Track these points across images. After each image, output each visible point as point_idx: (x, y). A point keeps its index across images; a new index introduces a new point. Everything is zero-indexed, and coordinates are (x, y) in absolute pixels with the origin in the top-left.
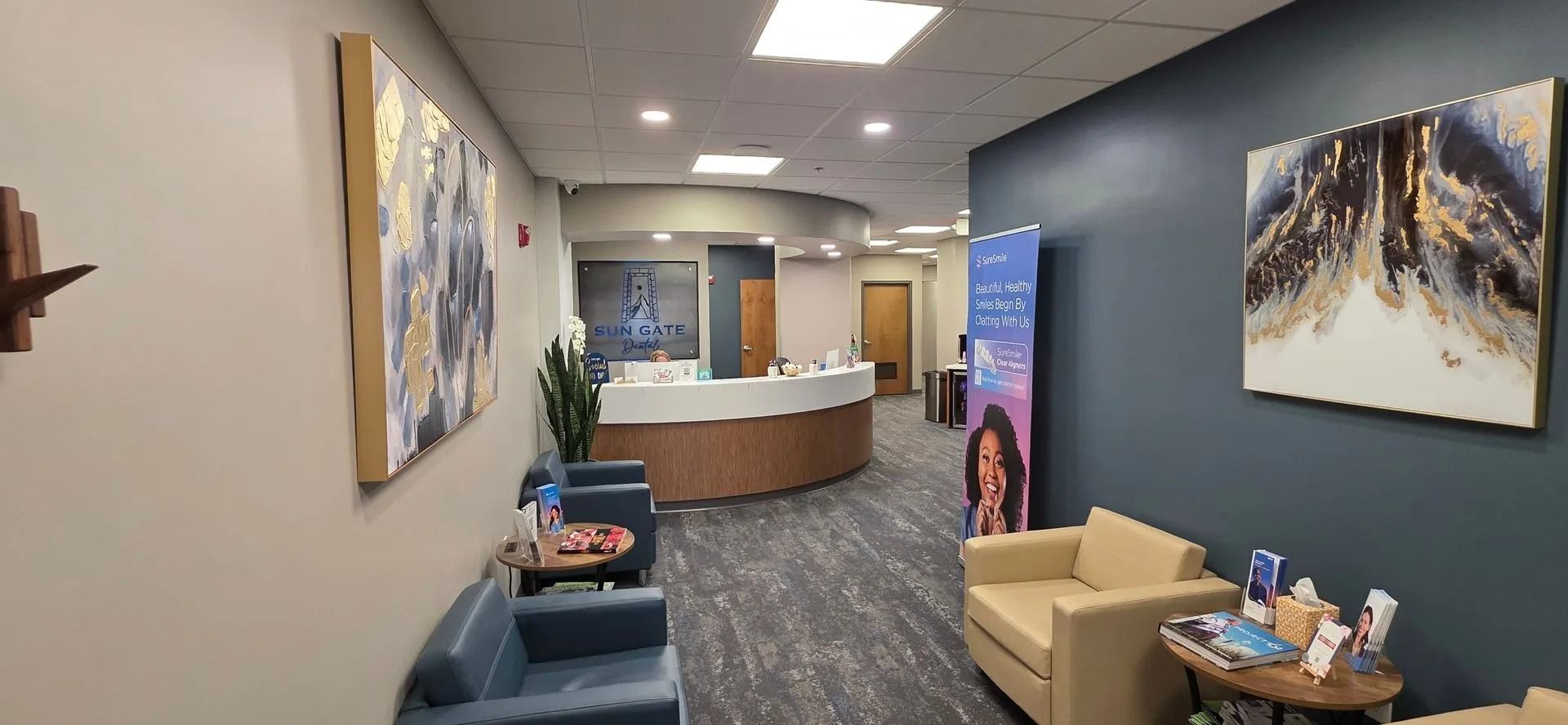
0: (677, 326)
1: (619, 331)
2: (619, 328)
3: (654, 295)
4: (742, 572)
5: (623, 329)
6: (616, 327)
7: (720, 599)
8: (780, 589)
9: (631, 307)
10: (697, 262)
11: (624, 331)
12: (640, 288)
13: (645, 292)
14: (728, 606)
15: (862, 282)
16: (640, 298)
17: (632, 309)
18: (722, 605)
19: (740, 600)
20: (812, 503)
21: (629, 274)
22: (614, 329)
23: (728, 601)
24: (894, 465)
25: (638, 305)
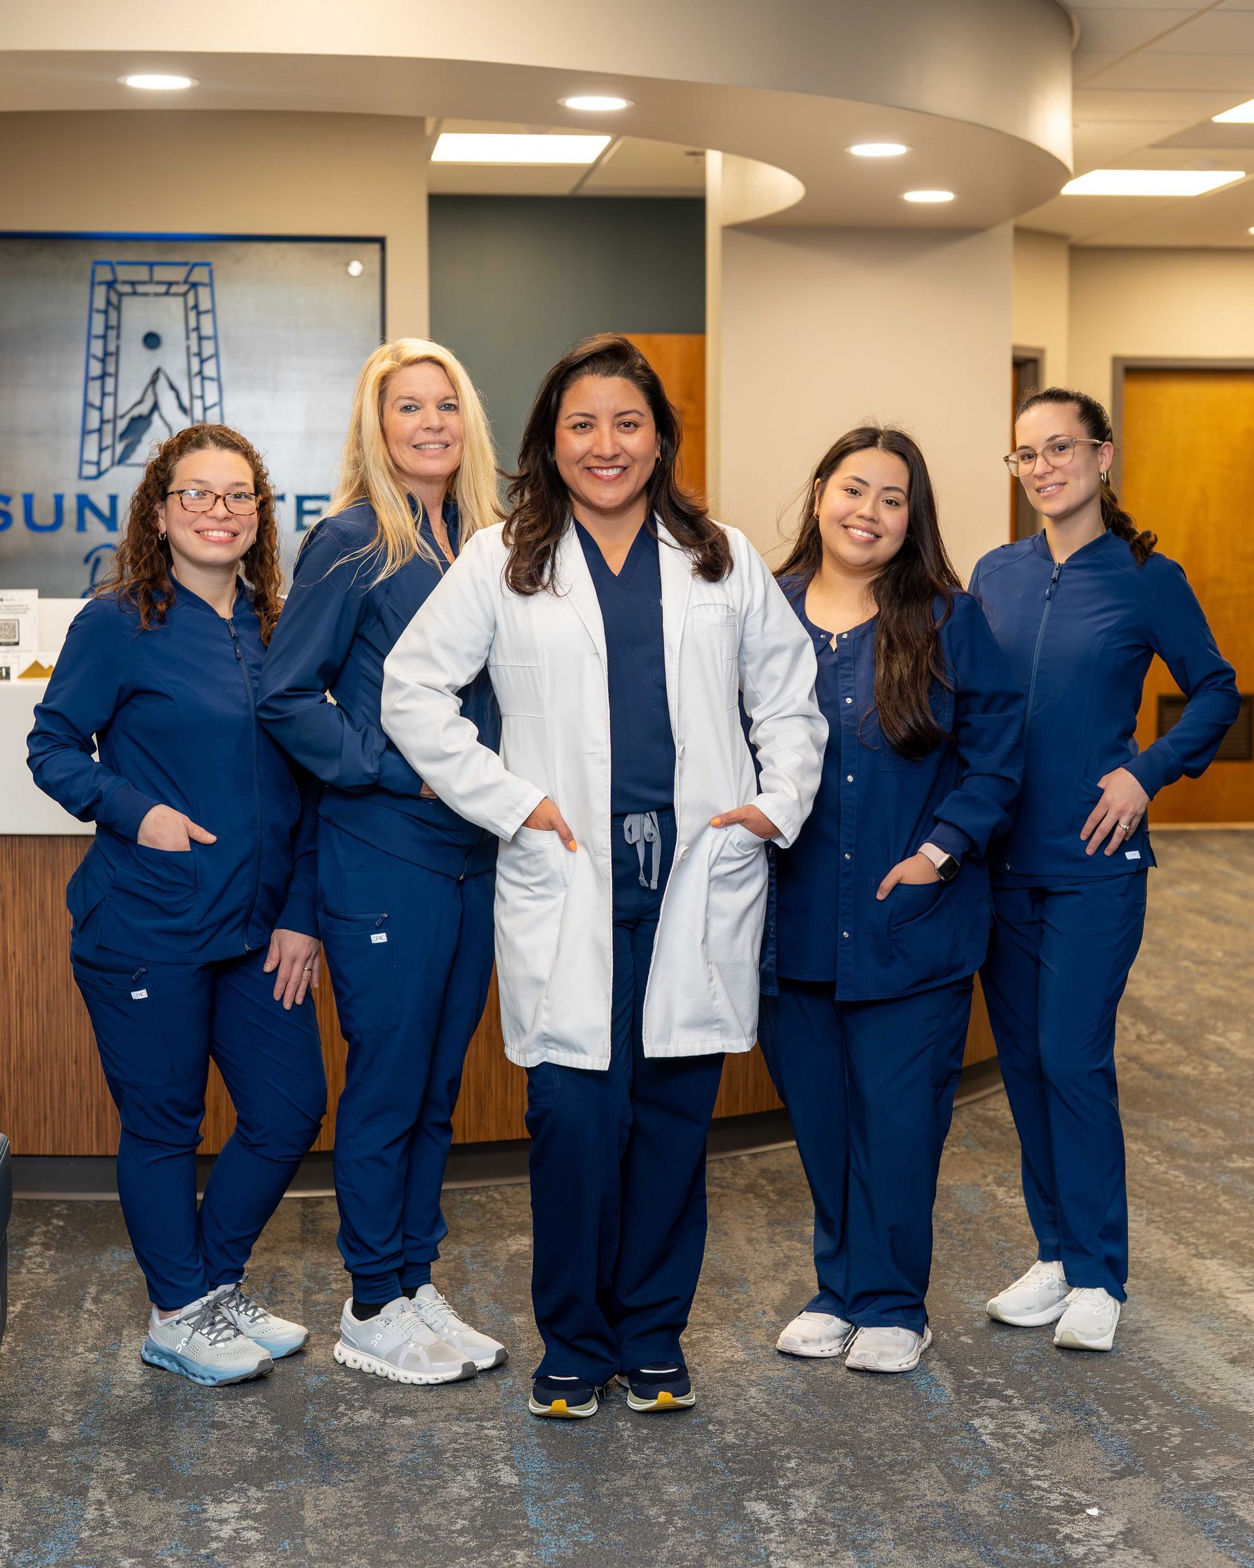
0: (300, 499)
1: (70, 517)
2: (70, 504)
3: (210, 369)
4: (364, 1416)
5: (84, 502)
6: (59, 499)
7: (230, 1509)
8: (490, 1484)
9: (114, 420)
10: (381, 241)
11: (88, 514)
12: (152, 341)
13: (172, 359)
14: (252, 1536)
15: (1116, 360)
16: (154, 381)
17: (122, 425)
18: (226, 1532)
19: (310, 1516)
20: (751, 1188)
21: (110, 285)
22: (51, 502)
23: (256, 1517)
24: (1144, 1067)
25: (144, 409)
